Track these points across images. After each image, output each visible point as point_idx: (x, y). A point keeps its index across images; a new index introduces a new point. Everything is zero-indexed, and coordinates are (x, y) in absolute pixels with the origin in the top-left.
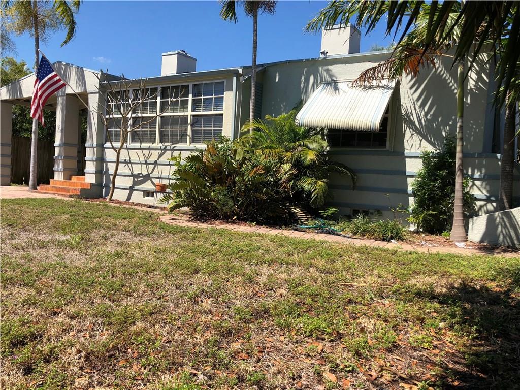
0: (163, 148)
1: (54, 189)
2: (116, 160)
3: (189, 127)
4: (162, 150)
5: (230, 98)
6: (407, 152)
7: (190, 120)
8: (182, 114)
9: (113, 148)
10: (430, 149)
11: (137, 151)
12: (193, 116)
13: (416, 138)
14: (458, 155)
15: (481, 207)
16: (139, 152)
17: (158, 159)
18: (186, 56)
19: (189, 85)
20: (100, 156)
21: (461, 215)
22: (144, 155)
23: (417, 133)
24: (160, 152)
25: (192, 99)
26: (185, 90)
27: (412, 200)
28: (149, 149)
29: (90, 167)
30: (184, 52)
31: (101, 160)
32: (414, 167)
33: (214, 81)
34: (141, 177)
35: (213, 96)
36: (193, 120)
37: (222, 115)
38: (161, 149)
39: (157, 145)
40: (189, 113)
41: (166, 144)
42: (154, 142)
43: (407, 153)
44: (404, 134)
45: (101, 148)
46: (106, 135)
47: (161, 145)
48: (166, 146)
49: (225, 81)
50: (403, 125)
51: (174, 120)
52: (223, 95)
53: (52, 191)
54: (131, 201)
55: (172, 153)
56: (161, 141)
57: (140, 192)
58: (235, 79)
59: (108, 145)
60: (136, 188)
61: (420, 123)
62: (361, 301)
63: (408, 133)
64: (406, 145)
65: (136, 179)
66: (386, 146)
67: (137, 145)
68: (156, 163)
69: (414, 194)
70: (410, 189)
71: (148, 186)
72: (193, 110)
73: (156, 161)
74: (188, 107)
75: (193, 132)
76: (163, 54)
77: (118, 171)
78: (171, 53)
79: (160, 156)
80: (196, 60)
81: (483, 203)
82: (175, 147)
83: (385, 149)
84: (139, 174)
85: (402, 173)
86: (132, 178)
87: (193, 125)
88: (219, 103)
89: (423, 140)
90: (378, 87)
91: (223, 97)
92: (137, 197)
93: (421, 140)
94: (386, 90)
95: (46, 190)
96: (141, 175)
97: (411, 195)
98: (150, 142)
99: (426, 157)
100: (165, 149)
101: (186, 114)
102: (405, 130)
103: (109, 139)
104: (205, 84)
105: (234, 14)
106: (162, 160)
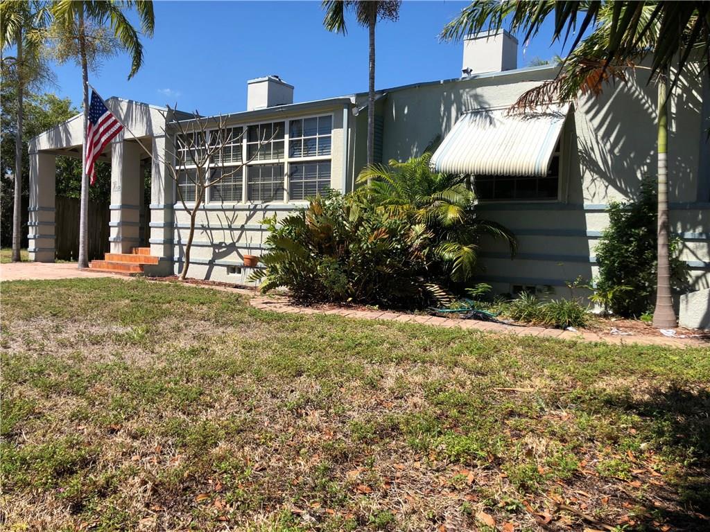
0: (252, 207)
1: (110, 266)
2: (190, 226)
3: (286, 178)
4: (252, 210)
5: (339, 138)
6: (587, 204)
7: (286, 170)
8: (276, 161)
9: (186, 209)
10: (620, 199)
11: (217, 212)
12: (291, 163)
13: (600, 184)
14: (662, 207)
15: (698, 278)
16: (221, 214)
17: (246, 223)
18: (279, 82)
19: (284, 122)
20: (169, 221)
21: (669, 290)
22: (227, 218)
23: (601, 177)
24: (248, 213)
25: (289, 141)
26: (279, 129)
27: (595, 271)
28: (234, 209)
29: (157, 235)
30: (277, 77)
31: (170, 226)
32: (598, 224)
33: (318, 116)
34: (224, 247)
35: (317, 136)
36: (291, 168)
37: (329, 161)
38: (249, 210)
39: (245, 203)
40: (286, 159)
41: (256, 202)
42: (240, 199)
43: (587, 206)
44: (582, 177)
45: (170, 210)
46: (176, 192)
47: (249, 203)
48: (256, 205)
49: (333, 114)
50: (581, 166)
51: (266, 170)
52: (330, 133)
53: (108, 268)
54: (211, 279)
55: (264, 214)
56: (249, 198)
57: (223, 268)
58: (345, 111)
59: (179, 205)
60: (217, 262)
61: (605, 162)
62: (528, 412)
63: (588, 176)
64: (585, 194)
65: (217, 251)
66: (557, 196)
67: (218, 204)
68: (242, 229)
69: (599, 263)
70: (593, 256)
71: (233, 259)
72: (291, 155)
73: (243, 226)
74: (283, 152)
75: (292, 186)
76: (249, 82)
77: (194, 240)
78: (260, 79)
79: (249, 218)
80: (293, 88)
81: (699, 273)
82: (267, 206)
83: (556, 201)
84: (221, 243)
85: (581, 233)
86: (212, 248)
87: (291, 176)
88: (326, 144)
89: (610, 187)
90: (545, 114)
91: (330, 137)
92: (219, 274)
93: (607, 187)
94: (556, 119)
95: (100, 267)
96: (224, 245)
97: (594, 264)
98: (234, 200)
99: (614, 211)
100: (255, 209)
101: (281, 161)
102: (584, 173)
103: (180, 197)
104: (305, 120)
105: (342, 22)
106: (252, 224)
